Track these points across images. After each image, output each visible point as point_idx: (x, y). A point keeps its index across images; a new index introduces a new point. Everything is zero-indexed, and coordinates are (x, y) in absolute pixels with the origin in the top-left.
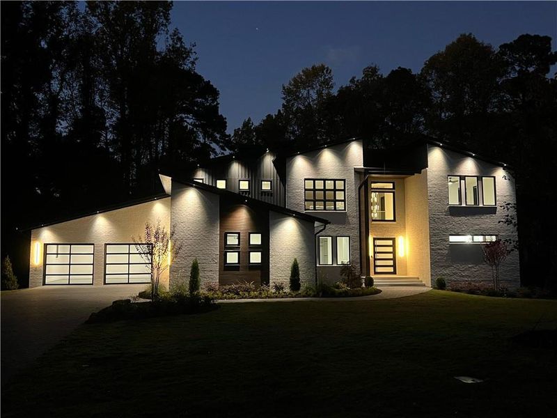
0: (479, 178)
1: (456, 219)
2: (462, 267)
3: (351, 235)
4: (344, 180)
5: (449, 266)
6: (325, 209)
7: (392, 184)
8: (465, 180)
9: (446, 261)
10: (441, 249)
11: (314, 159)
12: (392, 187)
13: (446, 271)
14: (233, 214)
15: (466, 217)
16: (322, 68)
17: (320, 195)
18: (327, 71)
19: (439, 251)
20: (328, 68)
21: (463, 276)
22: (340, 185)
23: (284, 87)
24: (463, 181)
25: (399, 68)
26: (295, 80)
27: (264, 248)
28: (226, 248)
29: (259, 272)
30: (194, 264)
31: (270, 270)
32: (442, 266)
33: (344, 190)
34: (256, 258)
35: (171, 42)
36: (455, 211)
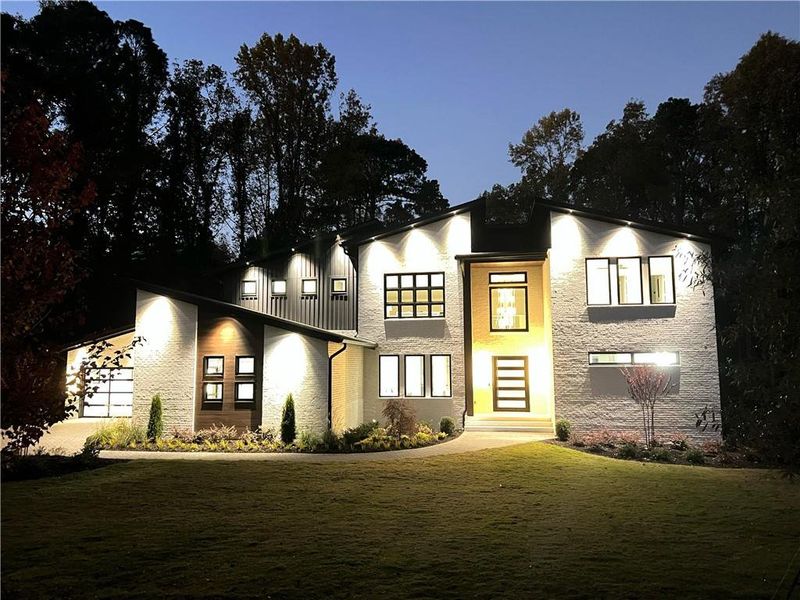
0: (644, 260)
1: (601, 327)
2: (610, 404)
3: (452, 353)
4: (443, 273)
5: (587, 403)
6: (415, 316)
7: (523, 275)
8: (617, 263)
9: (583, 394)
10: (575, 376)
11: (397, 246)
12: (523, 280)
13: (584, 411)
14: (214, 331)
15: (618, 323)
16: (566, 115)
17: (407, 297)
18: (574, 117)
19: (570, 379)
20: (574, 114)
21: (613, 419)
22: (437, 281)
23: (511, 147)
24: (613, 267)
25: (670, 99)
26: (529, 135)
27: (256, 378)
28: (204, 379)
29: (249, 412)
30: (154, 400)
31: (263, 409)
32: (575, 403)
33: (443, 288)
34: (246, 392)
35: (346, 107)
36: (598, 315)
